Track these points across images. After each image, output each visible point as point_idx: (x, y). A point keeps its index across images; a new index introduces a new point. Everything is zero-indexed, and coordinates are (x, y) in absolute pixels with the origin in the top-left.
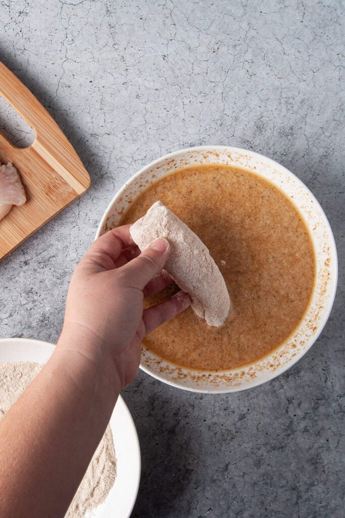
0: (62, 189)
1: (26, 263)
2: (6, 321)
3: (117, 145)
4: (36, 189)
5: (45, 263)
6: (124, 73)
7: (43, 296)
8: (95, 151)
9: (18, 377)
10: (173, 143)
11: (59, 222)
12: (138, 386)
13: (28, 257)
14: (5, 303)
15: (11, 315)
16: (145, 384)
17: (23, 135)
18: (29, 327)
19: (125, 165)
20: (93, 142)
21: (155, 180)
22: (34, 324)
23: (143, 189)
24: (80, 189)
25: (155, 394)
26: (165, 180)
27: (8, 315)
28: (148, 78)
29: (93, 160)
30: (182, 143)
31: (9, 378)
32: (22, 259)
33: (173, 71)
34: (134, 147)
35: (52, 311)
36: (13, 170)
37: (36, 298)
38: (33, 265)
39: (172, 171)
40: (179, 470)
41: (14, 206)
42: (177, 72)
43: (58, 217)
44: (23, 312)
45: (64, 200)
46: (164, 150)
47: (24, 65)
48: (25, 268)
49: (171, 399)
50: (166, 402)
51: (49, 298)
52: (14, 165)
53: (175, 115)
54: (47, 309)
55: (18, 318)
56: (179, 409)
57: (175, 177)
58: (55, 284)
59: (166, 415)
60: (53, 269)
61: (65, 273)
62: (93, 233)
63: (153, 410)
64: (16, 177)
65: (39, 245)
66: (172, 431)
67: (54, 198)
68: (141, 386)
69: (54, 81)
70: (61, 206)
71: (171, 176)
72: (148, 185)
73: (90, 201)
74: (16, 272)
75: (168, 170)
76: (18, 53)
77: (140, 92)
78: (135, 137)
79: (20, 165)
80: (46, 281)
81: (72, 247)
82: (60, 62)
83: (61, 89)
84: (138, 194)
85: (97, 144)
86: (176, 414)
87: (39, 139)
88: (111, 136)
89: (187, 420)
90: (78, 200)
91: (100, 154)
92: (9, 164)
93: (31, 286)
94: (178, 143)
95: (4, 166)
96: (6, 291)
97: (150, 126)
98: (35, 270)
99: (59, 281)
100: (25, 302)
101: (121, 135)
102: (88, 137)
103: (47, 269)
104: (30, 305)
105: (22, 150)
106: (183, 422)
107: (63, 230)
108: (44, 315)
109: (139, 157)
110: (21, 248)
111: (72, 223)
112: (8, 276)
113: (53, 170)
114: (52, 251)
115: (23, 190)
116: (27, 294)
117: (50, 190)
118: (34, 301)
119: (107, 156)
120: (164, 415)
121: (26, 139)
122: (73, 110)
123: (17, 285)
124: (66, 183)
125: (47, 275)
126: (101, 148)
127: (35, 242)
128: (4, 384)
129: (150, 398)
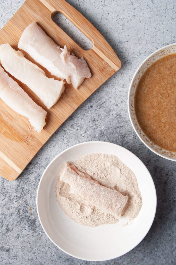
0: (108, 69)
1: (91, 107)
2: (83, 135)
3: (132, 47)
4: (95, 70)
5: (100, 106)
6: (133, 11)
7: (100, 122)
8: (121, 50)
9: (93, 160)
10: (159, 44)
11: (106, 86)
12: (148, 163)
13: (92, 104)
14: (82, 126)
15: (86, 132)
16: (151, 161)
17: (86, 44)
18: (95, 137)
19: (136, 56)
20: (120, 46)
21: (154, 62)
22: (97, 136)
23: (149, 66)
24: (117, 69)
25: (156, 166)
26: (159, 61)
27: (84, 132)
28: (145, 13)
29: (121, 55)
30: (163, 44)
31: (88, 161)
32: (89, 105)
33: (157, 8)
34: (140, 47)
35: (105, 129)
36: (84, 61)
37: (97, 123)
38: (95, 107)
39: (162, 57)
40: (170, 201)
41: (85, 79)
42: (159, 9)
43: (105, 84)
44: (91, 130)
45: (109, 74)
46: (154, 48)
47: (84, 9)
48: (91, 109)
49: (164, 168)
50: (162, 169)
51: (104, 123)
52: (84, 59)
53: (159, 30)
54: (103, 128)
55: (88, 133)
56: (168, 172)
57: (164, 60)
58: (106, 116)
59: (162, 175)
60: (104, 109)
61: (110, 110)
62: (122, 90)
63: (156, 173)
64: (86, 64)
65: (97, 97)
66: (166, 183)
67: (104, 74)
68: (150, 162)
69: (99, 16)
70: (108, 78)
71: (162, 59)
72: (151, 64)
73: (120, 75)
74: (87, 111)
75: (160, 56)
76: (81, 4)
77: (141, 20)
78: (140, 42)
79: (87, 58)
80: (102, 115)
81: (112, 98)
82: (102, 7)
83: (103, 21)
84: (146, 69)
85: (122, 46)
86: (167, 175)
87: (95, 45)
88: (129, 43)
89: (172, 177)
90: (115, 75)
91: (124, 52)
92: (82, 58)
93: (94, 117)
94: (161, 44)
95: (80, 59)
96: (83, 120)
97: (147, 36)
98: (96, 110)
99: (107, 115)
100: (92, 125)
101: (133, 42)
102: (117, 43)
103: (101, 109)
104: (94, 127)
105: (88, 51)
106: (170, 178)
107: (108, 90)
108: (101, 131)
109: (142, 52)
110: (89, 100)
111: (112, 86)
112: (83, 113)
113: (103, 60)
114: (103, 100)
115: (90, 71)
116: (93, 121)
117: (102, 70)
118: (96, 125)
119: (127, 52)
120: (161, 176)
121: (88, 46)
122: (109, 30)
123: (88, 117)
124: (109, 66)
125: (101, 112)
126: (124, 48)
127: (95, 96)
128: (86, 164)
129: (154, 168)
